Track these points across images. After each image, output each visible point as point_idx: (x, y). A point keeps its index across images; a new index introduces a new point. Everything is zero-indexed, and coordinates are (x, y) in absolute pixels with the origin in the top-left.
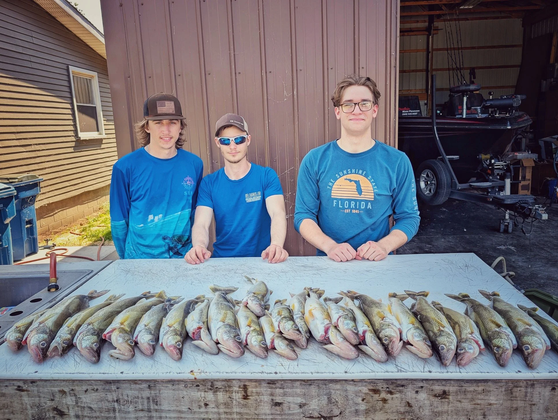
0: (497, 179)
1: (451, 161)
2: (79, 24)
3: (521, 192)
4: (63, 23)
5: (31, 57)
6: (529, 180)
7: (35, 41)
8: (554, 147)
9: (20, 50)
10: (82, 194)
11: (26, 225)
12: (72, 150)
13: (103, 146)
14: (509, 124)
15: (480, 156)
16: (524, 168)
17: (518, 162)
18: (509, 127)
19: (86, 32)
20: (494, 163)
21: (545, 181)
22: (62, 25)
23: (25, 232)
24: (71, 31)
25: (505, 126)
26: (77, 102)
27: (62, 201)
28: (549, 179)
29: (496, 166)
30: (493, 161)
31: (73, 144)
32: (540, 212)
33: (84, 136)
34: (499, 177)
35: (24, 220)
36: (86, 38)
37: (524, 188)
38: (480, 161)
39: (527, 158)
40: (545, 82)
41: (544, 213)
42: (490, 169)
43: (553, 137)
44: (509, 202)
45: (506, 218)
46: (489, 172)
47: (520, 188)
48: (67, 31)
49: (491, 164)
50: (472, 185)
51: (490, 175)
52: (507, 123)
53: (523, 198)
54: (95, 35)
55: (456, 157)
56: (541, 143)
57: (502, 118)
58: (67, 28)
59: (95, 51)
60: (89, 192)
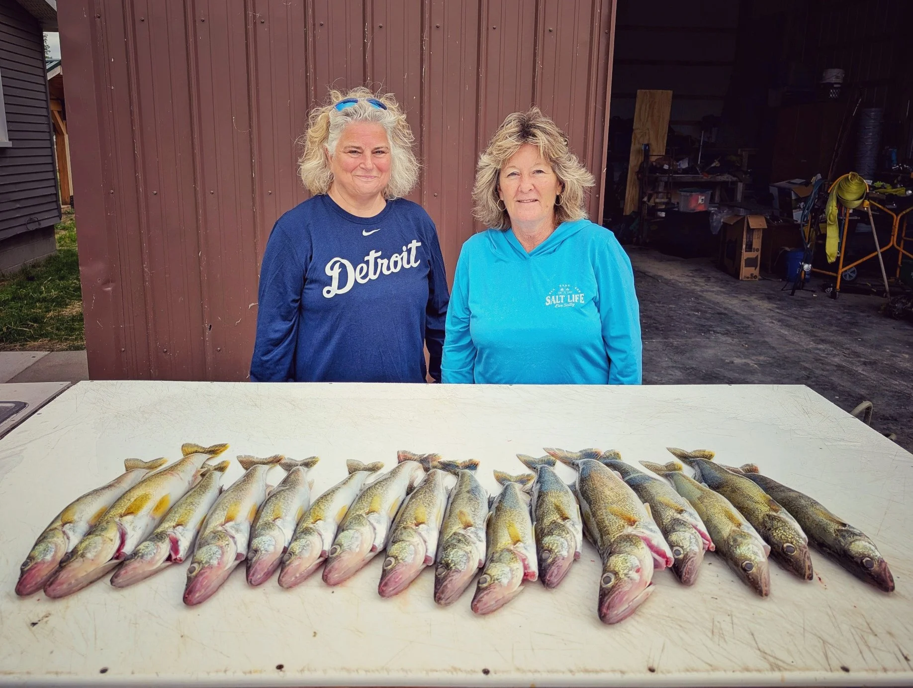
3: (744, 271)
6: (757, 250)
8: (794, 197)
16: (750, 230)
17: (741, 221)
21: (780, 252)
28: (787, 249)
37: (750, 263)
40: (773, 92)
43: (793, 181)
47: (743, 263)
56: (774, 190)
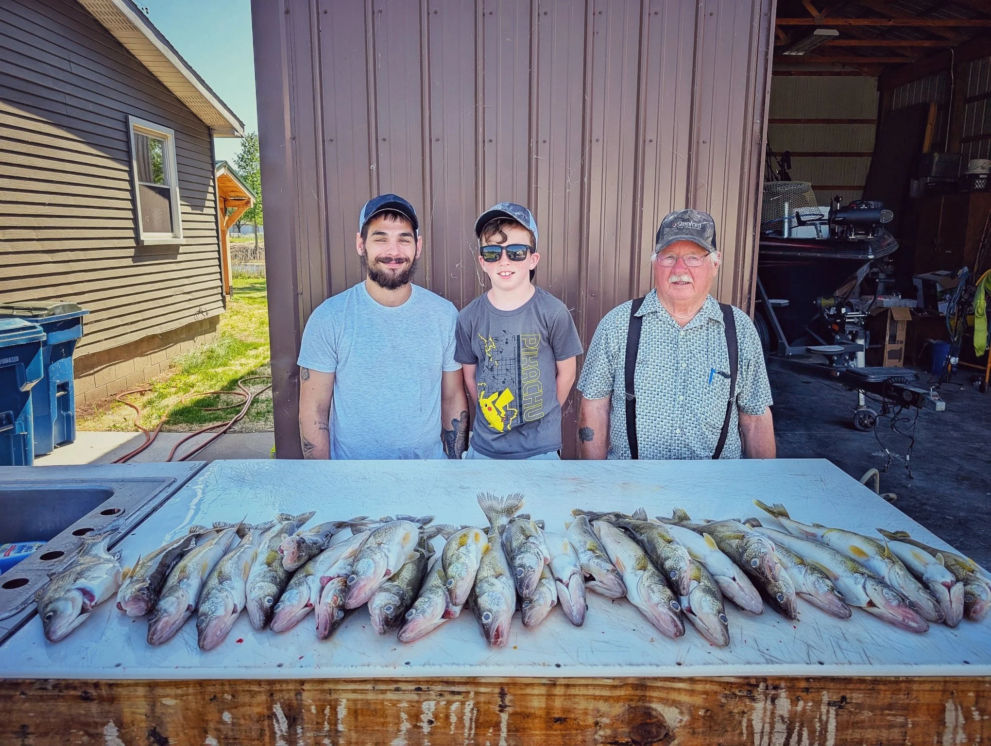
0: (848, 339)
1: (776, 307)
2: (151, 43)
3: (888, 362)
4: (121, 40)
5: (66, 95)
6: (901, 342)
7: (75, 69)
8: (939, 289)
9: (49, 83)
10: (142, 340)
11: (58, 392)
12: (129, 262)
13: (180, 258)
14: (870, 251)
15: (819, 302)
16: (894, 322)
17: (884, 313)
18: (871, 257)
19: (160, 59)
20: (846, 313)
21: (925, 345)
22: (120, 45)
23: (54, 404)
24: (134, 56)
25: (864, 254)
26: (140, 179)
27: (108, 352)
28: (932, 341)
29: (849, 318)
30: (843, 310)
31: (131, 252)
32: (932, 399)
33: (149, 238)
34: (850, 338)
35: (55, 383)
36: (160, 69)
37: (893, 355)
38: (819, 309)
39: (900, 306)
40: (916, 182)
41: (939, 400)
42: (837, 324)
43: (936, 273)
44: (873, 380)
45: (861, 404)
46: (836, 328)
47: (886, 355)
48: (126, 54)
49: (839, 315)
50: (811, 350)
51: (837, 333)
52: (869, 249)
53: (897, 374)
54: (176, 65)
55: (784, 302)
56: (917, 282)
57: (859, 240)
58: (128, 51)
59: (173, 94)
60: (154, 336)
